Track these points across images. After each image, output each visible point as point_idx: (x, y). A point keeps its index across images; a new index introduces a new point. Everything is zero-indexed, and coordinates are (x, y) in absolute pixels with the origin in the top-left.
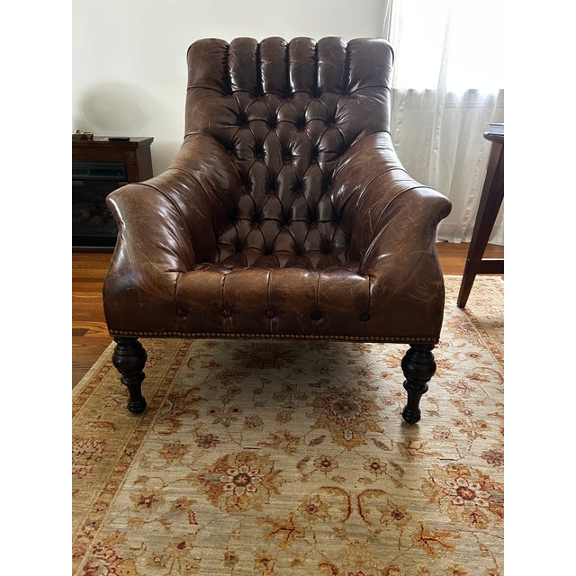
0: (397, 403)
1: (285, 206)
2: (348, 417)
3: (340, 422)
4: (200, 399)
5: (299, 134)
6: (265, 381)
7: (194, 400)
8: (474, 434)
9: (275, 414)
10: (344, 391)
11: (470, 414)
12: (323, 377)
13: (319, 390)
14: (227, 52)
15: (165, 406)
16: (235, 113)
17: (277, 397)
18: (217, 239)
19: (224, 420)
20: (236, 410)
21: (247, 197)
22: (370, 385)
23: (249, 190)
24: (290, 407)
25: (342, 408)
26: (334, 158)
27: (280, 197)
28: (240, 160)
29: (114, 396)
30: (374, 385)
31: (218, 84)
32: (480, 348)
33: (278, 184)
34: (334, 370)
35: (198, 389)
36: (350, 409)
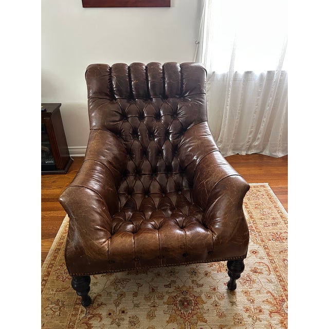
0: (213, 297)
1: (153, 166)
2: (187, 311)
3: (183, 315)
4: (102, 304)
5: (157, 123)
6: (139, 285)
7: (99, 305)
8: (255, 318)
9: (146, 313)
10: (184, 289)
11: (253, 302)
12: (172, 279)
13: (171, 290)
14: (110, 74)
15: (81, 312)
16: (120, 113)
17: (147, 298)
18: (117, 191)
19: (117, 320)
20: (123, 312)
21: (131, 162)
22: (199, 282)
23: (132, 158)
24: (154, 306)
25: (183, 304)
26: (178, 137)
27: (149, 160)
28: (125, 141)
29: (51, 306)
30: (200, 283)
31: (107, 95)
32: (258, 246)
33: (149, 152)
34: (178, 272)
35: (100, 295)
36: (188, 304)
